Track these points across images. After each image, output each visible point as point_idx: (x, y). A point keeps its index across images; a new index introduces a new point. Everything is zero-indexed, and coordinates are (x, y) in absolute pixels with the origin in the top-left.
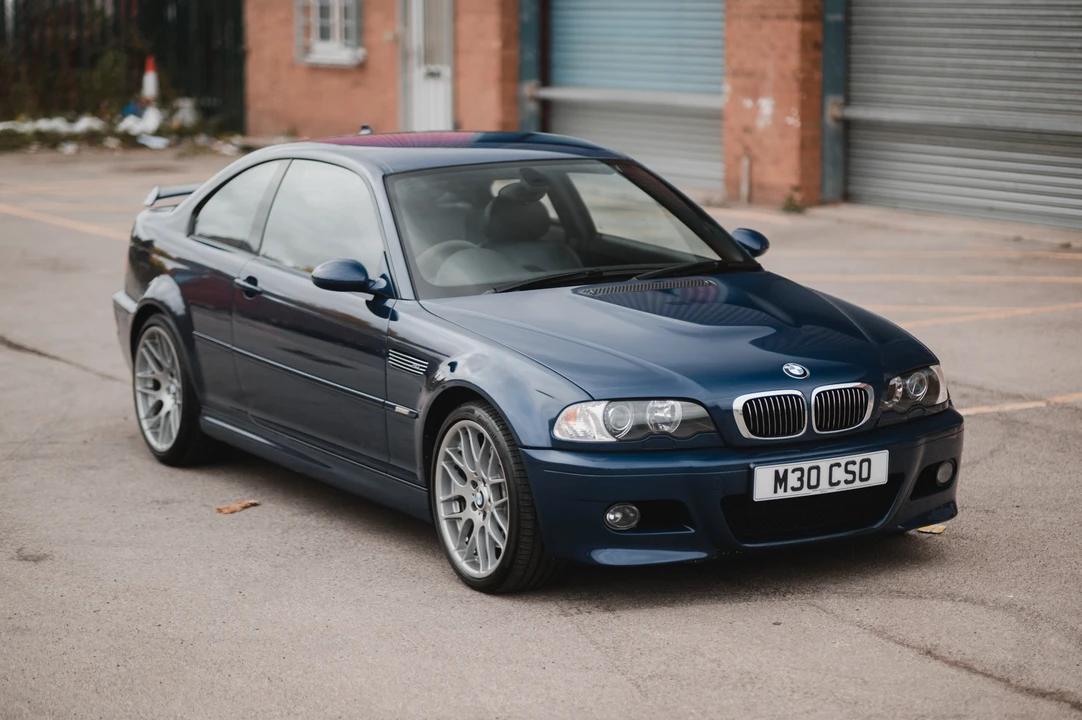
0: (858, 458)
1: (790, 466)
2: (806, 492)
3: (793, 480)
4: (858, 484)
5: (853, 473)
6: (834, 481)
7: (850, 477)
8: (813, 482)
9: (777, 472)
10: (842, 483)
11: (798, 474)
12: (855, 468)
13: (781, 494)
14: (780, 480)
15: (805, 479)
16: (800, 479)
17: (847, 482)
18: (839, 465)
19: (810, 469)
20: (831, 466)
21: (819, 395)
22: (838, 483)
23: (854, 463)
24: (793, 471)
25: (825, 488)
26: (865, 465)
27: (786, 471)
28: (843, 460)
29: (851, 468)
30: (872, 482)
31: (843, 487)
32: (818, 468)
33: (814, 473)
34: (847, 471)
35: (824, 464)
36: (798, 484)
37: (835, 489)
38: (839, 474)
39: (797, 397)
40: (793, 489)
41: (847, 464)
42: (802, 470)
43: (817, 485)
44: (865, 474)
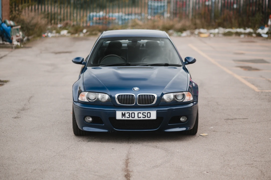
0: (147, 112)
1: (126, 112)
2: (131, 118)
3: (127, 115)
4: (146, 118)
5: (145, 116)
6: (139, 117)
7: (144, 116)
8: (133, 116)
9: (122, 113)
12: (146, 114)
13: (124, 118)
14: (123, 115)
15: (131, 115)
16: (129, 115)
17: (143, 117)
18: (141, 113)
19: (132, 113)
20: (138, 113)
21: (139, 95)
22: (141, 117)
23: (145, 113)
24: (127, 113)
25: (136, 118)
26: (149, 114)
28: (142, 112)
29: (144, 114)
30: (151, 118)
32: (134, 113)
33: (133, 114)
34: (143, 115)
35: (136, 113)
36: (129, 116)
37: (140, 119)
38: (140, 115)
39: (133, 95)
40: (127, 117)
41: (143, 113)
42: (129, 113)
43: (134, 117)
44: (149, 116)
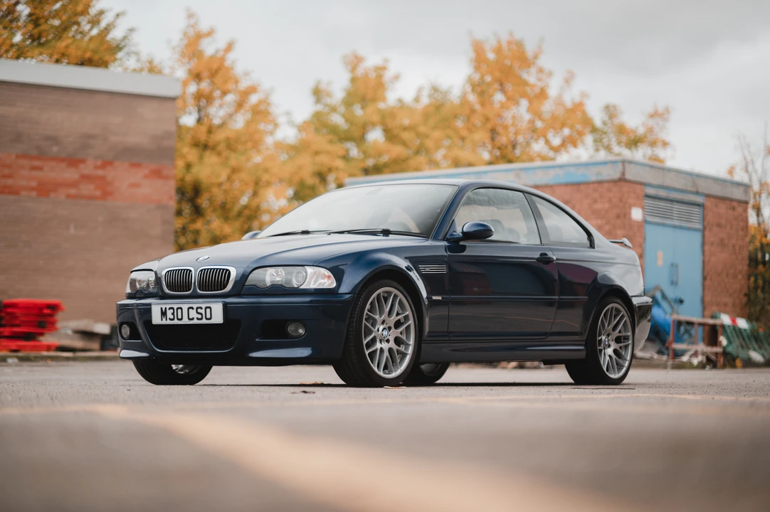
0: (204, 306)
1: (168, 306)
2: (176, 322)
3: (169, 313)
4: (204, 321)
5: (202, 314)
6: (191, 317)
7: (200, 316)
8: (180, 316)
9: (161, 308)
10: (195, 319)
11: (172, 311)
12: (202, 311)
13: (164, 322)
14: (164, 314)
15: (175, 314)
16: (173, 314)
17: (198, 319)
18: (192, 308)
19: (177, 309)
20: (189, 308)
21: (202, 270)
22: (193, 319)
23: (201, 308)
24: (170, 309)
25: (185, 321)
26: (208, 310)
27: (166, 308)
28: (195, 306)
29: (199, 310)
30: (214, 321)
31: (195, 322)
32: (182, 309)
33: (180, 311)
34: (197, 312)
35: (185, 307)
36: (172, 317)
37: (191, 322)
38: (193, 314)
39: (190, 271)
40: (170, 319)
41: (197, 308)
42: (173, 308)
43: (181, 319)
44: (208, 316)
